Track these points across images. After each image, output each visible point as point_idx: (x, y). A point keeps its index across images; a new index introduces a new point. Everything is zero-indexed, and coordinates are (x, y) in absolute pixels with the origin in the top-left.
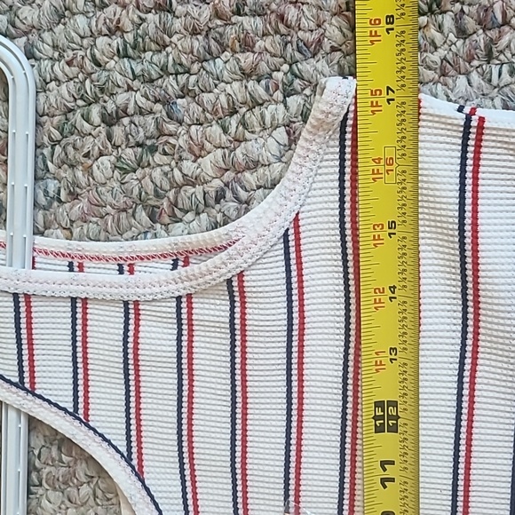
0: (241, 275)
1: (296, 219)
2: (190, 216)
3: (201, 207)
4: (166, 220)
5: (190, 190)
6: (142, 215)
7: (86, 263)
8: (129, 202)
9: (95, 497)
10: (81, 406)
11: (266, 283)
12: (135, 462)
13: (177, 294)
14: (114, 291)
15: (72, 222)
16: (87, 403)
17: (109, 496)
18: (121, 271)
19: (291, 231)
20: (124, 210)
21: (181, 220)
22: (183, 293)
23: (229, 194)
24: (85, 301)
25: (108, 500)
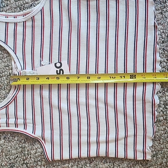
0: (34, 16)
1: (43, 8)
2: (26, 9)
3: (28, 7)
4: (22, 9)
5: (27, 4)
6: (18, 9)
7: (9, 17)
8: (16, 7)
9: (7, 60)
10: (6, 42)
11: (38, 18)
12: (15, 52)
13: (23, 21)
14: (13, 21)
15: (7, 10)
16: (7, 41)
17: (10, 60)
18: (14, 18)
19: (42, 10)
20: (15, 8)
21: (25, 10)
22: (24, 21)
23: (33, 5)
24: (8, 23)
25: (10, 61)
